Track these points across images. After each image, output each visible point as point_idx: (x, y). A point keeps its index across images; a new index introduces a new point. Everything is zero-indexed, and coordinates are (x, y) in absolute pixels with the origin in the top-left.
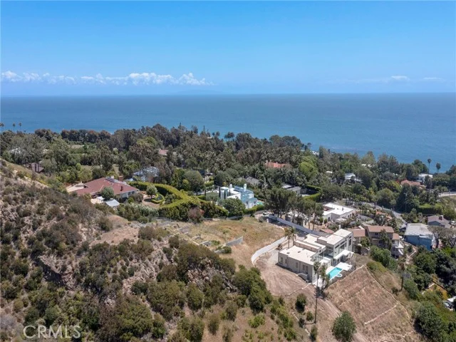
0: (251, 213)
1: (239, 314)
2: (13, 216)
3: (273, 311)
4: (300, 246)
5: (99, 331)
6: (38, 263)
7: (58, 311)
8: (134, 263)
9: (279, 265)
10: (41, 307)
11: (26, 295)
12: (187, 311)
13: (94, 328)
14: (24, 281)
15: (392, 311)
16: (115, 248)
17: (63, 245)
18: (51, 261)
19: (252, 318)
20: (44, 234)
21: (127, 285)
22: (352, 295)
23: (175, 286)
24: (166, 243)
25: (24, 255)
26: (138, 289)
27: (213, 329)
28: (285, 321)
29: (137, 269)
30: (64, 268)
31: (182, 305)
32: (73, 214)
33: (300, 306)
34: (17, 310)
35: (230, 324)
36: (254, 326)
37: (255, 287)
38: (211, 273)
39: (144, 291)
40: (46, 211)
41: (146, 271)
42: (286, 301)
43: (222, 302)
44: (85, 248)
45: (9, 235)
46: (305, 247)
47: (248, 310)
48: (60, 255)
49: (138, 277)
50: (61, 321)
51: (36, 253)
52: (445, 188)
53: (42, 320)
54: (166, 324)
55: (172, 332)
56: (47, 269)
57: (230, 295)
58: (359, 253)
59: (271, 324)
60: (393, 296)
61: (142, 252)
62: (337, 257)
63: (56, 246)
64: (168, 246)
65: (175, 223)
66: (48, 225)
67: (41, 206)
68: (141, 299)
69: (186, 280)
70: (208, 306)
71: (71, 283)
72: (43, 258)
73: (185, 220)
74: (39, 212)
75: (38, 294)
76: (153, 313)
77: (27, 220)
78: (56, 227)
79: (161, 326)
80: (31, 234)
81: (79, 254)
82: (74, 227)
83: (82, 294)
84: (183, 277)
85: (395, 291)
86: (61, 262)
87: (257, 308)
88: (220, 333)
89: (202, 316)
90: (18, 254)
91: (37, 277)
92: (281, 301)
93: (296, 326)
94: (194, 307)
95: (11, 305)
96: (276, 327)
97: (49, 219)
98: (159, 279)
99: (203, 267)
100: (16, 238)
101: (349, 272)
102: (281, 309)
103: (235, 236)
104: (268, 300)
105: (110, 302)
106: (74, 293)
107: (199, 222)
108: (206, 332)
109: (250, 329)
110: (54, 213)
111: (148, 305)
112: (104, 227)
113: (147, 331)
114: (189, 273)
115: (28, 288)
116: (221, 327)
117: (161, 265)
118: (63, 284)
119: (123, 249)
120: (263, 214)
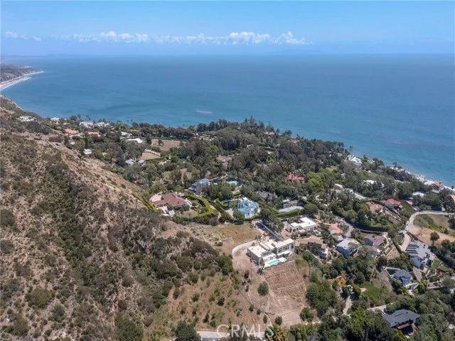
0: (250, 220)
1: (216, 275)
2: (129, 223)
3: (232, 276)
4: (261, 246)
5: (157, 272)
6: (137, 243)
7: (143, 262)
8: (172, 247)
9: (247, 254)
10: (138, 260)
11: (132, 255)
12: (193, 270)
13: (155, 270)
14: (132, 249)
15: (297, 286)
16: (166, 240)
17: (146, 237)
18: (141, 243)
19: (222, 277)
20: (139, 232)
21: (169, 256)
22: (278, 275)
23: (189, 259)
24: (188, 239)
25: (132, 239)
26: (173, 258)
27: (203, 279)
28: (236, 281)
29: (174, 250)
30: (146, 246)
31: (191, 267)
32: (151, 223)
33: (246, 276)
34: (130, 260)
35: (211, 278)
36: (222, 281)
37: (226, 264)
38: (207, 255)
39: (175, 259)
40: (141, 221)
41: (177, 251)
42: (240, 272)
43: (210, 268)
44: (154, 239)
45: (127, 230)
46: (263, 247)
47: (221, 273)
48: (145, 241)
49: (173, 253)
50: (144, 266)
51: (136, 239)
52: (430, 207)
53: (137, 265)
54: (183, 274)
55: (185, 277)
56: (140, 246)
57: (214, 265)
58: (297, 253)
59: (229, 281)
60: (302, 279)
61: (177, 242)
62: (279, 254)
63: (143, 237)
64: (188, 241)
65: (201, 226)
66: (141, 228)
67: (139, 219)
68: (174, 262)
69: (195, 257)
70: (203, 269)
71: (148, 252)
72: (139, 241)
73: (207, 223)
74: (138, 222)
75: (137, 255)
76: (178, 269)
77: (133, 225)
78: (144, 229)
79: (181, 274)
80: (135, 231)
81: (152, 241)
82: (151, 229)
83: (152, 257)
84: (194, 255)
85: (305, 276)
86: (145, 243)
87: (225, 273)
88: (206, 281)
89: (199, 273)
90: (130, 238)
91: (136, 248)
92: (237, 272)
93: (241, 284)
94: (196, 269)
95: (128, 258)
96: (231, 282)
97: (141, 225)
98: (183, 255)
99: (203, 252)
100: (129, 232)
101: (283, 263)
102: (236, 276)
103: (228, 236)
104: (231, 271)
105: (161, 262)
106: (149, 256)
107: (215, 225)
108: (200, 280)
109: (219, 281)
110: (144, 222)
111: (177, 265)
112: (163, 229)
113: (174, 275)
114: (196, 254)
115: (134, 252)
116: (207, 278)
117: (184, 249)
118: (145, 252)
119: (169, 241)
120: (260, 221)
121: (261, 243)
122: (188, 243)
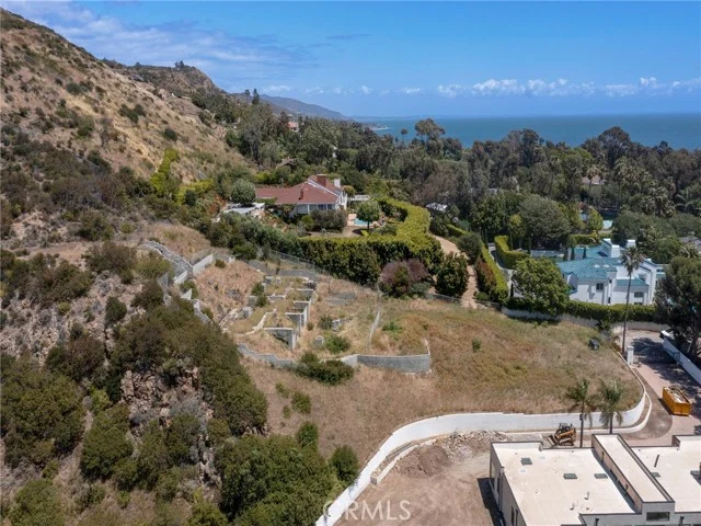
8: (20, 307)
9: (483, 487)
24: (132, 292)
41: (33, 334)
64: (128, 300)
98: (54, 361)
99: (171, 380)
117: (77, 334)
120: (660, 335)
121: (610, 443)
122: (115, 312)
